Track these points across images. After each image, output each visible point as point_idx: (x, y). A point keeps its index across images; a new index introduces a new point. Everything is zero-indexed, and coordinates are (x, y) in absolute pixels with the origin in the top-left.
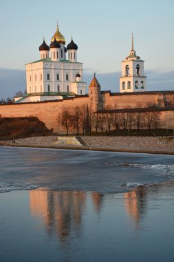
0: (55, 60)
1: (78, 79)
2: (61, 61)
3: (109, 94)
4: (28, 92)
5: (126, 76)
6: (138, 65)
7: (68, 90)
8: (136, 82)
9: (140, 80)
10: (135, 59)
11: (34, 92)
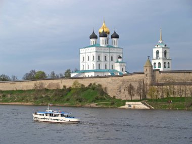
0: (103, 46)
1: (120, 60)
2: (107, 46)
3: (158, 72)
4: (81, 69)
5: (157, 59)
6: (165, 51)
7: (112, 68)
8: (165, 63)
9: (167, 62)
10: (163, 46)
11: (87, 69)
